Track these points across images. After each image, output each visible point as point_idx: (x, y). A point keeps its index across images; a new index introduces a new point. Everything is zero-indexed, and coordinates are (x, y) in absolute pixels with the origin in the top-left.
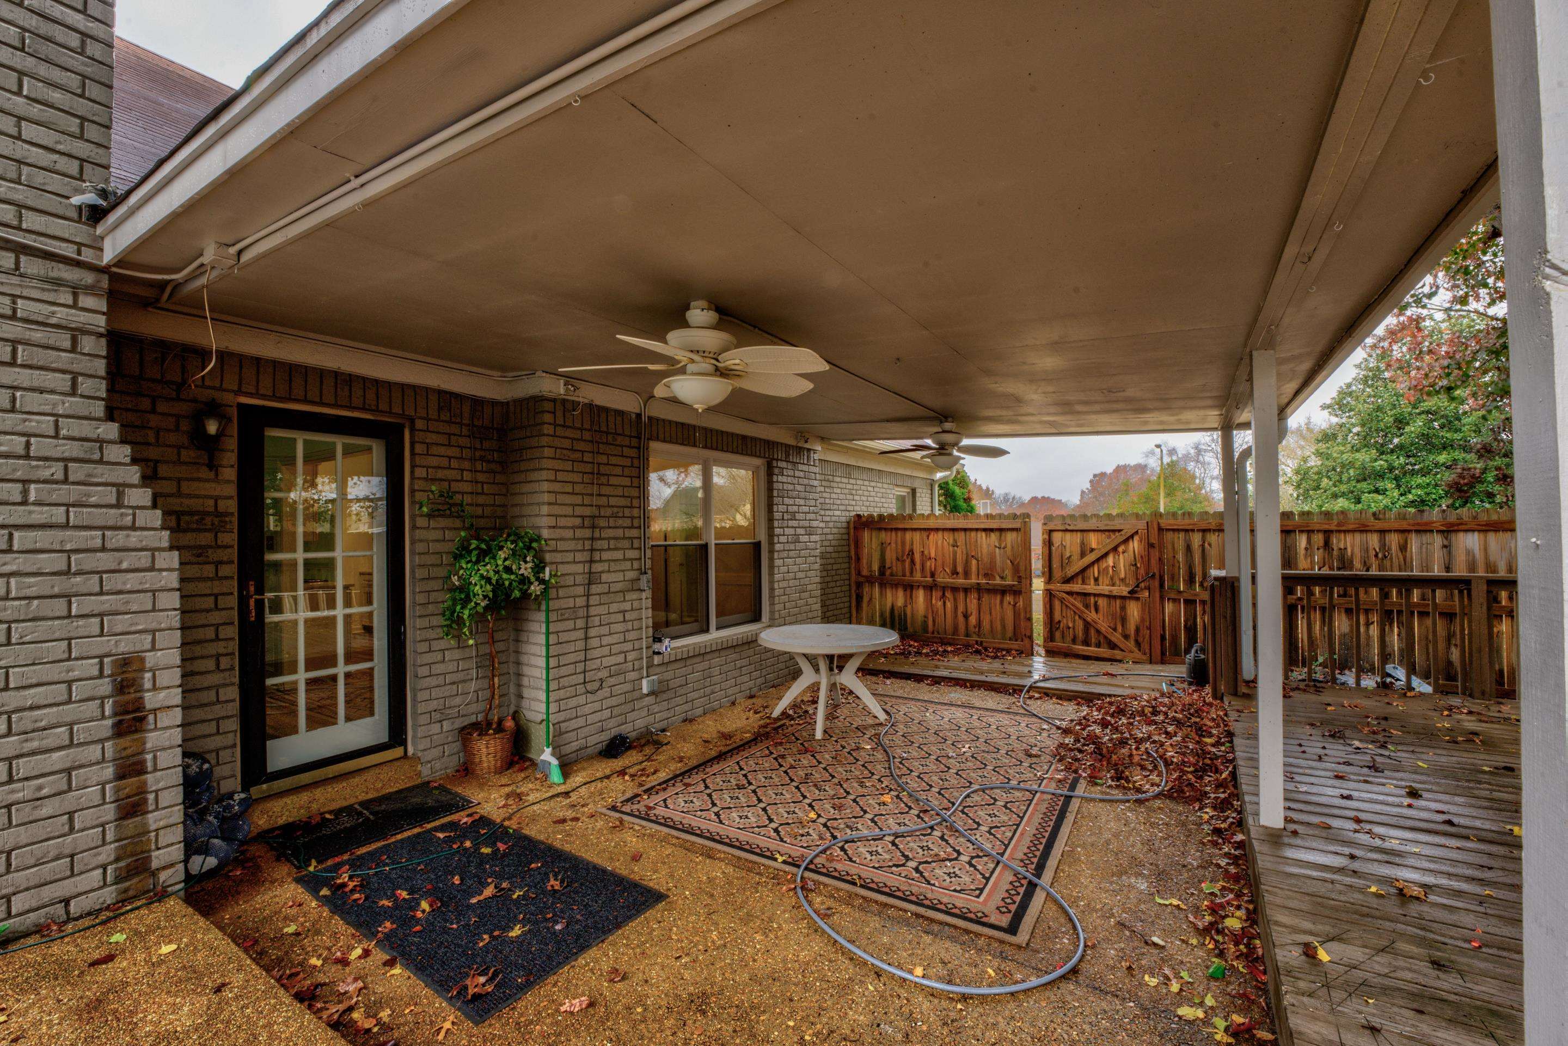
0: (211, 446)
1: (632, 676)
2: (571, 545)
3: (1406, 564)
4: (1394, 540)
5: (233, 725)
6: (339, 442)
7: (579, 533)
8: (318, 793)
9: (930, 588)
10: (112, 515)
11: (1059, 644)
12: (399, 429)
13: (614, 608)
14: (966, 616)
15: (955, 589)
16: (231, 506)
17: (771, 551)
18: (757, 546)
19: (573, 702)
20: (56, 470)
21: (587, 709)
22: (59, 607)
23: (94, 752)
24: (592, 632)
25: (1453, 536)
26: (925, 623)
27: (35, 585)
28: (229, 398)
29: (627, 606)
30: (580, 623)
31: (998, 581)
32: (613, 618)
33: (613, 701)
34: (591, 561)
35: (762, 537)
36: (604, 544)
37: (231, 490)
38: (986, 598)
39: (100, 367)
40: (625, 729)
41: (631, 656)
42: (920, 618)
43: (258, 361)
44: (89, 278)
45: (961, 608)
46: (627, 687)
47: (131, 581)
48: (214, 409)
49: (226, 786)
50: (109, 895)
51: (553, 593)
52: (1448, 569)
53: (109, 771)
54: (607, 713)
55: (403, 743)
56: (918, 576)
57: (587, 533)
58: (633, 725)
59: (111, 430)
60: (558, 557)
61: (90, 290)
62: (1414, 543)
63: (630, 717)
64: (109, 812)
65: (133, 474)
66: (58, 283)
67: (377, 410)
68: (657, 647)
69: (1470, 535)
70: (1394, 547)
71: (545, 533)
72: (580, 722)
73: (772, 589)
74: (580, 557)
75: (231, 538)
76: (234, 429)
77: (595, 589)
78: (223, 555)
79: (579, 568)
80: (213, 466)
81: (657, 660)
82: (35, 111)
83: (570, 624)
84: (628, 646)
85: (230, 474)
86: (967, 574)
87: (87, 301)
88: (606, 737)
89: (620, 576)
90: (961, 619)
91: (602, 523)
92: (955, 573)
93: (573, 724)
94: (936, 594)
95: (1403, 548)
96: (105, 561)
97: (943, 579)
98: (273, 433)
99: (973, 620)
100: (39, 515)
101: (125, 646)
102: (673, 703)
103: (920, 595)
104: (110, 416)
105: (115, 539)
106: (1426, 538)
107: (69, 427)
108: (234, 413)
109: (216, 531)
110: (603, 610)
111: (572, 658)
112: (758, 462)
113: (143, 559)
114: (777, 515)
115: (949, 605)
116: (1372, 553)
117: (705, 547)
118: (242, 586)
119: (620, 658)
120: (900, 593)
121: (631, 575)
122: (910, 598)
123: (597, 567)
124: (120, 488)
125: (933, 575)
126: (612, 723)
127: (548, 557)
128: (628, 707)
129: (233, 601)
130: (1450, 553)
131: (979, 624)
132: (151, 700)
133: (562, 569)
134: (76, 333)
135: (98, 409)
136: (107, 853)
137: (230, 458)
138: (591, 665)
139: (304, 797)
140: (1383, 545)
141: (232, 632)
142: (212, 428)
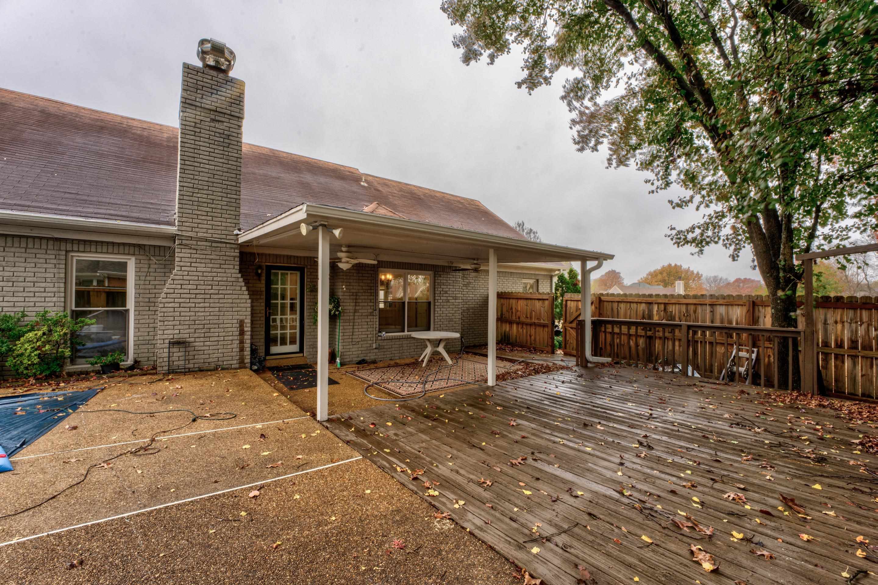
0: (259, 276)
1: (370, 342)
2: (349, 301)
3: (696, 320)
4: (692, 308)
5: (263, 340)
6: (289, 272)
7: (351, 297)
8: (281, 360)
9: (518, 324)
10: (239, 292)
11: (568, 350)
12: (304, 268)
13: (363, 320)
14: (530, 336)
15: (527, 324)
16: (264, 289)
17: (435, 305)
18: (429, 303)
19: (348, 347)
20: (231, 284)
21: (354, 350)
22: (231, 309)
23: (236, 338)
24: (355, 327)
25: (715, 307)
26: (516, 338)
27: (228, 305)
28: (263, 264)
29: (369, 320)
30: (351, 324)
31: (542, 321)
32: (363, 323)
33: (363, 349)
34: (356, 306)
35: (431, 300)
36: (361, 301)
37: (264, 285)
38: (538, 329)
39: (238, 263)
40: (366, 358)
41: (369, 336)
42: (514, 337)
43: (269, 255)
44: (236, 246)
45: (529, 333)
46: (368, 345)
47: (242, 305)
48: (260, 267)
49: (261, 354)
50: (237, 366)
51: (342, 314)
52: (712, 322)
53: (238, 342)
54: (360, 352)
55: (303, 352)
56: (514, 318)
57: (354, 297)
58: (371, 357)
59: (239, 275)
60: (344, 304)
61: (236, 248)
62: (699, 309)
63: (369, 355)
64: (238, 350)
65: (243, 284)
66: (232, 248)
67: (297, 264)
68: (380, 334)
69: (721, 307)
70: (692, 312)
71: (341, 297)
72: (351, 353)
73: (434, 319)
74: (351, 304)
75: (264, 297)
76: (264, 271)
77: (356, 314)
78: (261, 301)
79: (351, 308)
80: (260, 280)
81: (379, 338)
82: (229, 216)
83: (348, 324)
84: (369, 333)
85: (263, 282)
86: (531, 318)
87: (236, 251)
88: (360, 359)
89: (366, 311)
90: (528, 337)
91: (360, 294)
92: (527, 317)
93: (348, 353)
94: (520, 326)
95: (695, 312)
96: (238, 301)
97: (523, 319)
98: (273, 271)
99: (533, 338)
100: (229, 292)
101: (241, 318)
102: (386, 353)
103: (515, 326)
104: (240, 272)
105: (240, 297)
106: (704, 307)
107: (234, 275)
108: (265, 268)
109: (261, 295)
110: (360, 321)
111: (348, 334)
112: (430, 272)
113: (244, 301)
114: (437, 292)
115: (524, 331)
116: (682, 314)
117: (404, 303)
118: (266, 308)
119: (366, 336)
120: (508, 325)
121: (370, 311)
122: (511, 327)
123: (357, 308)
124: (241, 287)
125: (519, 318)
126: (362, 355)
127: (341, 304)
128: (368, 351)
129: (264, 312)
130: (713, 315)
131: (535, 340)
132: (246, 329)
133: (345, 308)
134: (235, 257)
135: (238, 271)
136: (237, 358)
137: (263, 278)
138: (354, 337)
139: (278, 361)
140: (687, 310)
141: (263, 319)
142: (259, 271)
